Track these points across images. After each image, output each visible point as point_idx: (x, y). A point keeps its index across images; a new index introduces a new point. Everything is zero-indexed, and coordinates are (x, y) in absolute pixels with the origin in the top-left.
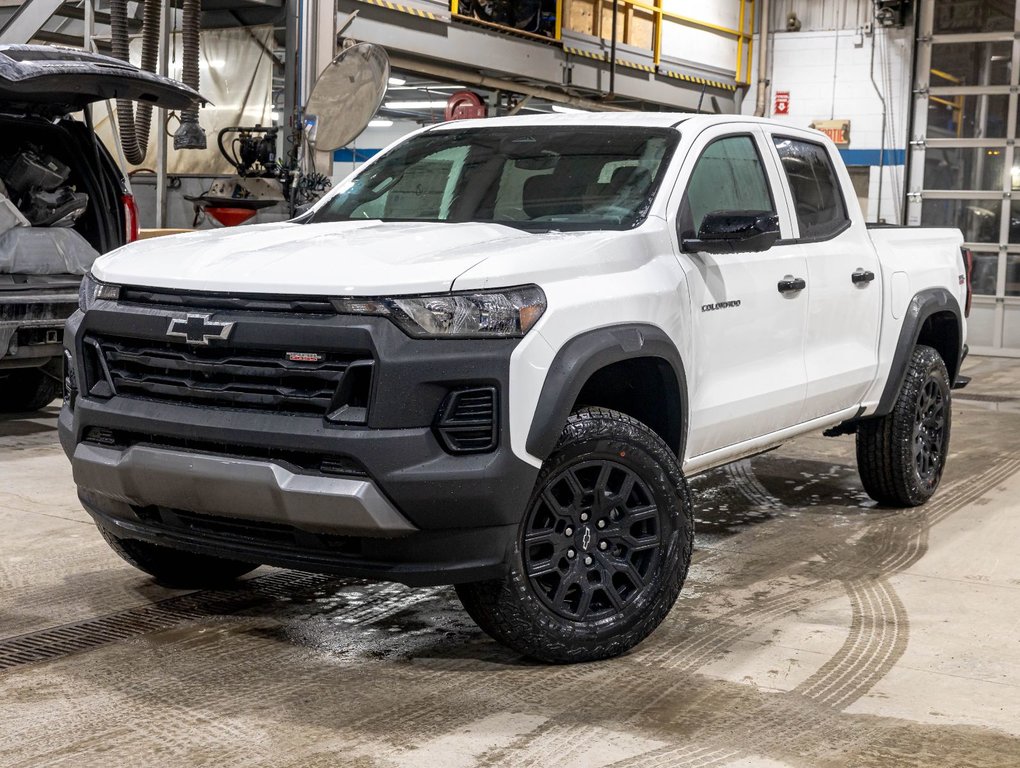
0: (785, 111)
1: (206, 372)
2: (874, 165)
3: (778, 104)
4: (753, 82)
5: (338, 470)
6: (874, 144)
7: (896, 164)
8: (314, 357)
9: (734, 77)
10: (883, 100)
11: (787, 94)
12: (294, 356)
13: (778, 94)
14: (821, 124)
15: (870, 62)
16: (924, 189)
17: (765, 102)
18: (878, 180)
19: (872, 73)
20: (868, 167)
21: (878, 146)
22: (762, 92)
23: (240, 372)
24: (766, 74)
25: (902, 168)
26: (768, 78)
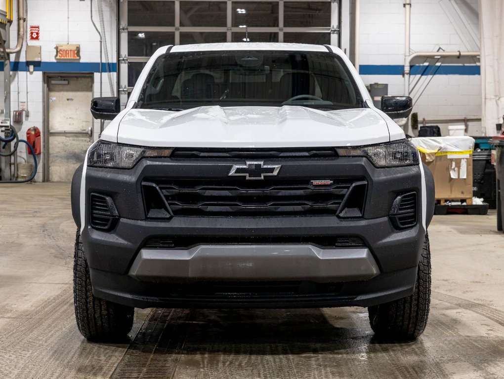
0: (37, 38)
1: (255, 196)
2: (97, 72)
3: (32, 33)
4: (15, 18)
5: (347, 244)
6: (96, 59)
7: (110, 72)
8: (329, 182)
9: (6, 16)
10: (99, 33)
11: (38, 27)
12: (316, 182)
13: (32, 27)
14: (62, 46)
15: (90, 10)
16: (128, 86)
17: (23, 32)
18: (100, 81)
19: (92, 16)
20: (93, 73)
21: (98, 61)
22: (21, 25)
23: (280, 194)
24: (23, 14)
25: (114, 74)
26: (25, 17)
